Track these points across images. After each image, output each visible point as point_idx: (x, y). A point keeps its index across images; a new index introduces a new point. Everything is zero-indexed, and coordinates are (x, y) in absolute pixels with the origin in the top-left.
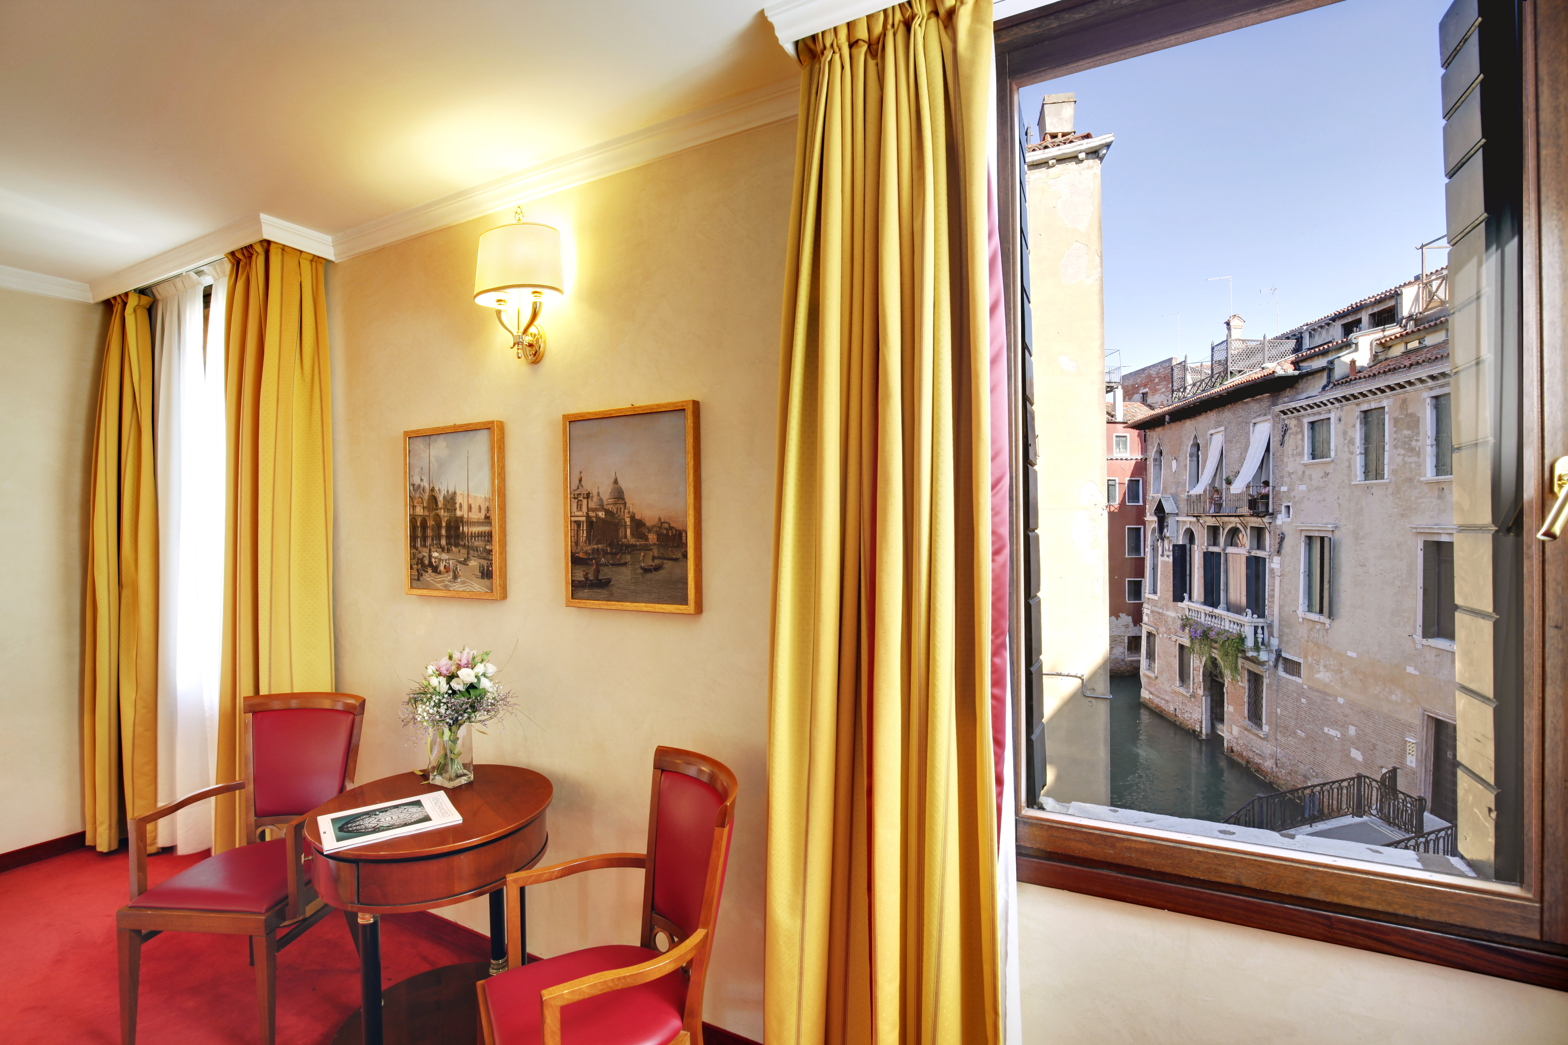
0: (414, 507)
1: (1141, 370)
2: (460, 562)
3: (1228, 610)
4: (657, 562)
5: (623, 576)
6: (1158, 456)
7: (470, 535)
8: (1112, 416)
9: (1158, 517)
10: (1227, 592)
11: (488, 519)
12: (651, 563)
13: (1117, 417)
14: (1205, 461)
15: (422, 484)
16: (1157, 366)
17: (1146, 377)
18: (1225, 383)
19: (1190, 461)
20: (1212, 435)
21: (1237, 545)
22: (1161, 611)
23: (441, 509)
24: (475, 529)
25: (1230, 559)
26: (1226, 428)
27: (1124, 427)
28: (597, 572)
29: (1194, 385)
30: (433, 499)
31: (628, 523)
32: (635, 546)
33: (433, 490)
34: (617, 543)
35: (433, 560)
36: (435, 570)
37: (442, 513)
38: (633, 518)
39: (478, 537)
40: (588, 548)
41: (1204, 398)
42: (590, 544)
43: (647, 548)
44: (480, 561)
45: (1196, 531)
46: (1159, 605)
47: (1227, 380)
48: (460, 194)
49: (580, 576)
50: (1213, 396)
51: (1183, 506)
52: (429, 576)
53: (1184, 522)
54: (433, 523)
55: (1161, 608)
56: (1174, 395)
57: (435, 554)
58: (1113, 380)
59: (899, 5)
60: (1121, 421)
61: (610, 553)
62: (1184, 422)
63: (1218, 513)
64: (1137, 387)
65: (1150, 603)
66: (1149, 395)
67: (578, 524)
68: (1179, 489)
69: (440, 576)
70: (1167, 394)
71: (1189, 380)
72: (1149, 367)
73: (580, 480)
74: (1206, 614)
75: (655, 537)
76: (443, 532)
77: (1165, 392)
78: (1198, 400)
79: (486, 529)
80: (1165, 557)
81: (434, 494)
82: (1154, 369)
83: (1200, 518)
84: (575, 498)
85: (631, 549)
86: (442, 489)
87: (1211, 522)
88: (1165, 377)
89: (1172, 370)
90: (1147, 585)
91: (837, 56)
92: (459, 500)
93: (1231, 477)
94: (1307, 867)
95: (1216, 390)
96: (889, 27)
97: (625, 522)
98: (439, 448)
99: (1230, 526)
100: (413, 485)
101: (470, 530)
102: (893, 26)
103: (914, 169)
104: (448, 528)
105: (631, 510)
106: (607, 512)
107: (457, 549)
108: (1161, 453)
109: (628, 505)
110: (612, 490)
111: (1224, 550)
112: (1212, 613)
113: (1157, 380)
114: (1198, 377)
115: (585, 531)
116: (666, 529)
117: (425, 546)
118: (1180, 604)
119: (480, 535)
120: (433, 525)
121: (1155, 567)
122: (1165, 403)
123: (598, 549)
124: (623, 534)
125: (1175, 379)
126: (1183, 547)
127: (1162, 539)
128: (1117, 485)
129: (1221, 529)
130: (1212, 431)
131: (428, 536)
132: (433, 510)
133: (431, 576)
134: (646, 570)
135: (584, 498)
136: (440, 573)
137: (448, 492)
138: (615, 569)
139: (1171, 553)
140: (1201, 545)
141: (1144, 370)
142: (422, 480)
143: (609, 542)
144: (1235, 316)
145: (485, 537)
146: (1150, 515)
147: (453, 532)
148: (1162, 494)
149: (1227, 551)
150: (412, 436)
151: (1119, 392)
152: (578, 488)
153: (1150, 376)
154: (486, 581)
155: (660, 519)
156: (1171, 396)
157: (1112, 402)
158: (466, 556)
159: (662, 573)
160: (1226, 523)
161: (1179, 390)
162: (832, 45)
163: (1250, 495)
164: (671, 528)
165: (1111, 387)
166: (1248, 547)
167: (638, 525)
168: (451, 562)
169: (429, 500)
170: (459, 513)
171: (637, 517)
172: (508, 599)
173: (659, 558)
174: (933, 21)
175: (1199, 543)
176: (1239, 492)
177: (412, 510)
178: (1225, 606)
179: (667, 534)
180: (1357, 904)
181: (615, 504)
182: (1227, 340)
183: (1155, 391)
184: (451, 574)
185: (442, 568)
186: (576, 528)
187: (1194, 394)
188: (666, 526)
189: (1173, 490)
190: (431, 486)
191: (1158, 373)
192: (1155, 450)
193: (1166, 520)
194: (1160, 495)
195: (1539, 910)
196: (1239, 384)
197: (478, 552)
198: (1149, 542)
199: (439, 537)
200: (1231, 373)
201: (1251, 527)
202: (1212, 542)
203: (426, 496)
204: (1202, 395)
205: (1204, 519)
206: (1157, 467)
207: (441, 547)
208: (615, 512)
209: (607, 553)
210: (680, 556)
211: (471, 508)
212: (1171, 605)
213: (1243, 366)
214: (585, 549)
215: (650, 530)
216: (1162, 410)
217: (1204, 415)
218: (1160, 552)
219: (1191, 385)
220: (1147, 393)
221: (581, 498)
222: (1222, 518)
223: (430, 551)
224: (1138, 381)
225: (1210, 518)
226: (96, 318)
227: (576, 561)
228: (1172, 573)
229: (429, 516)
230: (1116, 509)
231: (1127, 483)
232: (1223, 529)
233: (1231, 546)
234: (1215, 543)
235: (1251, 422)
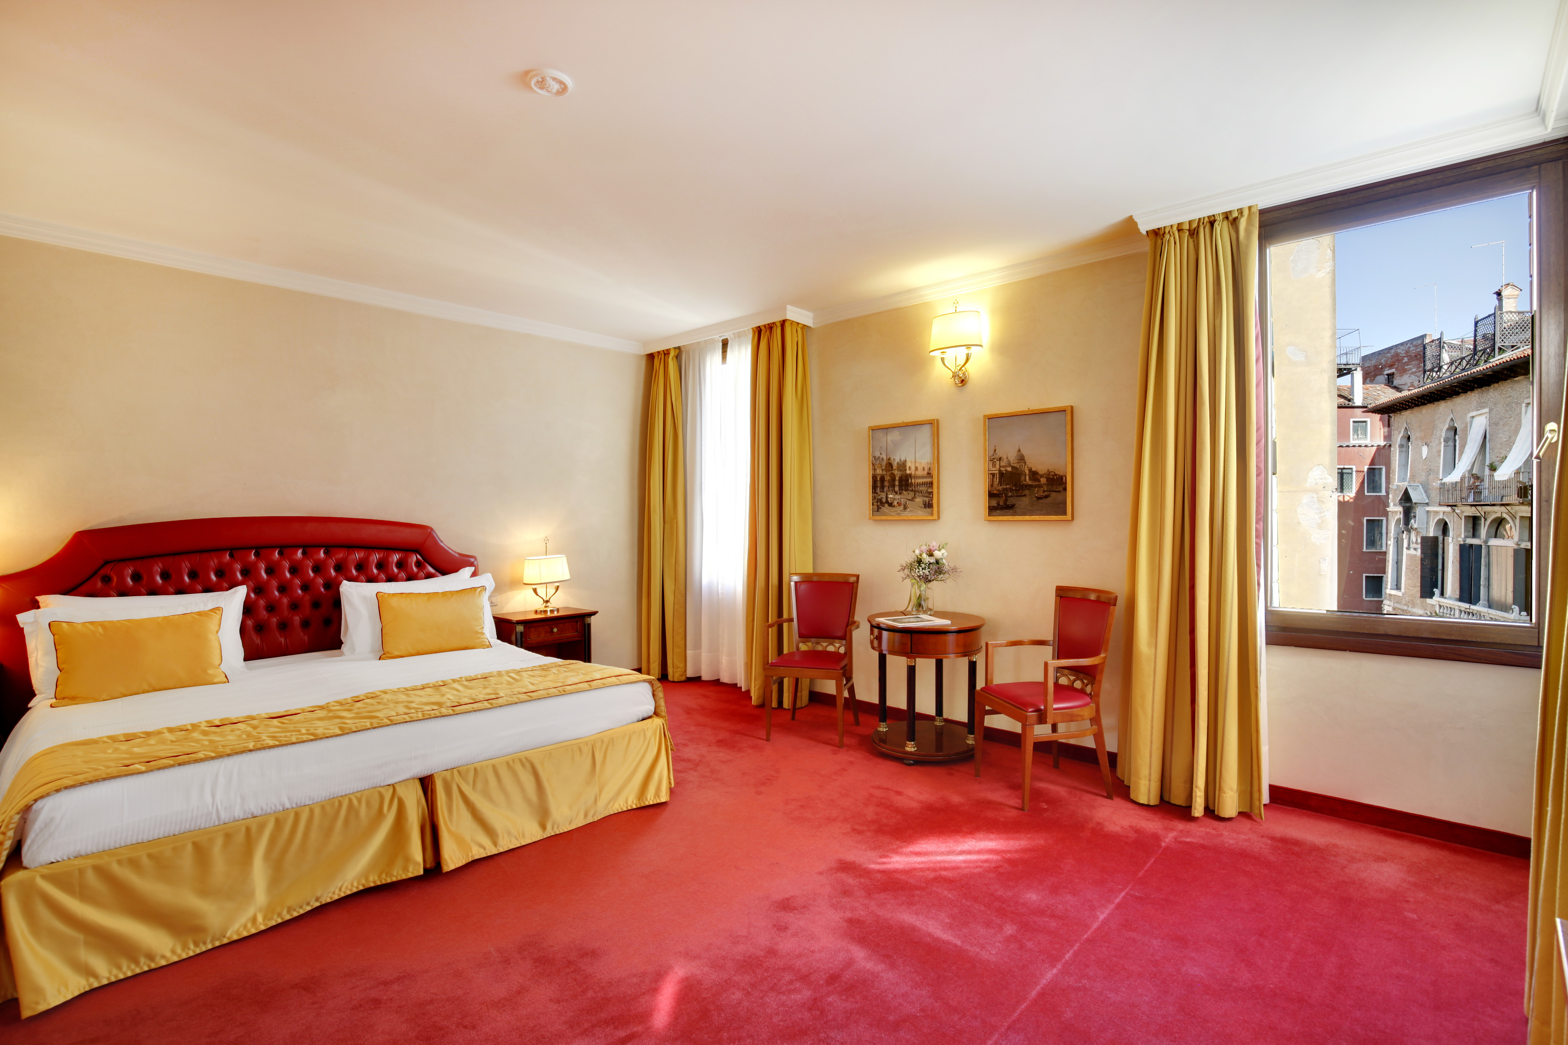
0: (875, 470)
1: (1386, 349)
2: (909, 500)
3: (1490, 607)
4: (1046, 493)
5: (1024, 502)
6: (1404, 442)
7: (916, 484)
8: (1349, 400)
9: (1404, 507)
10: (1489, 588)
11: (929, 474)
12: (1042, 494)
13: (1355, 401)
14: (1463, 446)
15: (881, 456)
16: (1407, 344)
17: (1393, 357)
18: (1491, 361)
19: (1444, 446)
20: (1473, 417)
21: (1503, 537)
22: (1405, 608)
23: (895, 470)
24: (920, 481)
25: (1493, 552)
26: (1491, 410)
27: (1363, 412)
28: (1006, 500)
29: (1452, 363)
30: (890, 465)
31: (1027, 473)
32: (1032, 485)
33: (889, 459)
34: (1020, 484)
35: (889, 499)
36: (891, 505)
37: (896, 472)
38: (1030, 470)
39: (922, 485)
40: (1000, 488)
41: (1463, 378)
42: (1001, 485)
43: (1040, 486)
44: (923, 498)
45: (1450, 522)
46: (1404, 602)
47: (1494, 357)
48: (910, 291)
49: (994, 503)
50: (1474, 375)
51: (1435, 495)
52: (886, 509)
53: (1436, 512)
54: (889, 478)
55: (1406, 605)
56: (1426, 376)
57: (891, 496)
58: (1350, 362)
59: (1208, 217)
60: (1360, 404)
61: (1015, 490)
62: (1438, 405)
63: (1478, 501)
64: (1381, 368)
65: (1392, 599)
66: (1395, 376)
67: (993, 475)
68: (1431, 477)
69: (894, 508)
70: (1418, 374)
71: (1446, 358)
72: (1396, 346)
73: (995, 451)
74: (1461, 611)
75: (1045, 480)
76: (897, 483)
77: (1415, 372)
78: (1456, 381)
79: (929, 480)
80: (1412, 550)
81: (890, 462)
82: (1402, 347)
83: (1456, 508)
84: (991, 461)
85: (1029, 487)
86: (896, 459)
87: (1471, 511)
88: (1416, 356)
89: (1425, 348)
90: (1389, 580)
91: (1172, 238)
92: (908, 464)
93: (1497, 463)
94: (1422, 622)
95: (1478, 369)
96: (1201, 224)
97: (1025, 473)
98: (894, 436)
99: (1494, 516)
100: (875, 457)
101: (916, 481)
102: (1203, 223)
103: (1215, 295)
104: (901, 480)
105: (1029, 466)
106: (1013, 467)
107: (907, 493)
108: (1409, 438)
109: (1027, 464)
110: (1017, 455)
111: (1486, 542)
112: (1468, 610)
113: (1406, 360)
114: (1456, 354)
115: (998, 479)
116: (1052, 475)
117: (883, 491)
118: (1428, 601)
119: (924, 484)
120: (889, 479)
121: (1399, 560)
122: (1416, 383)
123: (1006, 488)
124: (1024, 479)
125: (1427, 358)
126: (1436, 539)
127: (1409, 531)
128: (1354, 473)
129: (1483, 519)
130: (1474, 414)
131: (885, 486)
132: (889, 471)
133: (887, 509)
134: (1039, 498)
135: (997, 460)
136: (894, 506)
137: (900, 460)
138: (1018, 498)
139: (1419, 546)
140: (1457, 537)
141: (1389, 349)
142: (881, 454)
143: (1014, 484)
144: (1509, 284)
145: (927, 485)
146: (1395, 505)
147: (904, 483)
148: (1409, 482)
149: (1490, 543)
150: (874, 429)
151: (1358, 375)
152: (993, 455)
153: (1397, 355)
154: (928, 510)
155: (1048, 470)
156: (1422, 376)
157: (1350, 384)
158: (913, 496)
159: (1049, 499)
160: (1489, 513)
161: (1432, 370)
162: (1169, 232)
163: (1520, 482)
164: (1056, 475)
165: (1348, 369)
166: (1516, 538)
167: (1034, 474)
168: (902, 500)
169: (886, 465)
170: (908, 472)
171: (1033, 469)
172: (940, 520)
173: (1047, 491)
174: (1225, 222)
175: (1455, 535)
176: (1505, 478)
177: (873, 471)
178: (1486, 603)
179: (1053, 478)
180: (1448, 638)
181: (1018, 463)
182: (1495, 313)
183: (1403, 371)
184: (902, 507)
185: (895, 503)
186: (991, 477)
187: (1451, 374)
188: (1053, 473)
189: (1423, 478)
190: (888, 457)
191: (1407, 352)
192: (1401, 435)
193: (1414, 511)
194: (1406, 484)
195: (1537, 632)
196: (1507, 361)
197: (922, 493)
198: (1392, 534)
199: (894, 486)
200: (1500, 349)
201: (1522, 517)
202: (1471, 534)
203: (884, 463)
204: (1460, 375)
205: (1460, 508)
206: (1404, 454)
207: (895, 492)
208: (1018, 467)
209: (1013, 490)
210: (1061, 489)
211: (917, 469)
212: (1418, 601)
213: (1515, 340)
214: (997, 488)
215: (1042, 476)
216: (1409, 393)
217: (1464, 396)
218: (1405, 544)
219: (1448, 364)
220: (1393, 374)
221: (995, 460)
222: (1483, 507)
223: (887, 494)
224: (1382, 361)
225: (1469, 507)
226: (643, 363)
227: (991, 495)
228: (1420, 567)
229: (886, 474)
230: (1351, 498)
231: (1366, 470)
232: (1485, 520)
233: (1495, 537)
234: (1475, 534)
235: (1523, 402)
